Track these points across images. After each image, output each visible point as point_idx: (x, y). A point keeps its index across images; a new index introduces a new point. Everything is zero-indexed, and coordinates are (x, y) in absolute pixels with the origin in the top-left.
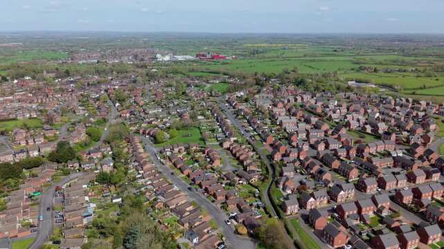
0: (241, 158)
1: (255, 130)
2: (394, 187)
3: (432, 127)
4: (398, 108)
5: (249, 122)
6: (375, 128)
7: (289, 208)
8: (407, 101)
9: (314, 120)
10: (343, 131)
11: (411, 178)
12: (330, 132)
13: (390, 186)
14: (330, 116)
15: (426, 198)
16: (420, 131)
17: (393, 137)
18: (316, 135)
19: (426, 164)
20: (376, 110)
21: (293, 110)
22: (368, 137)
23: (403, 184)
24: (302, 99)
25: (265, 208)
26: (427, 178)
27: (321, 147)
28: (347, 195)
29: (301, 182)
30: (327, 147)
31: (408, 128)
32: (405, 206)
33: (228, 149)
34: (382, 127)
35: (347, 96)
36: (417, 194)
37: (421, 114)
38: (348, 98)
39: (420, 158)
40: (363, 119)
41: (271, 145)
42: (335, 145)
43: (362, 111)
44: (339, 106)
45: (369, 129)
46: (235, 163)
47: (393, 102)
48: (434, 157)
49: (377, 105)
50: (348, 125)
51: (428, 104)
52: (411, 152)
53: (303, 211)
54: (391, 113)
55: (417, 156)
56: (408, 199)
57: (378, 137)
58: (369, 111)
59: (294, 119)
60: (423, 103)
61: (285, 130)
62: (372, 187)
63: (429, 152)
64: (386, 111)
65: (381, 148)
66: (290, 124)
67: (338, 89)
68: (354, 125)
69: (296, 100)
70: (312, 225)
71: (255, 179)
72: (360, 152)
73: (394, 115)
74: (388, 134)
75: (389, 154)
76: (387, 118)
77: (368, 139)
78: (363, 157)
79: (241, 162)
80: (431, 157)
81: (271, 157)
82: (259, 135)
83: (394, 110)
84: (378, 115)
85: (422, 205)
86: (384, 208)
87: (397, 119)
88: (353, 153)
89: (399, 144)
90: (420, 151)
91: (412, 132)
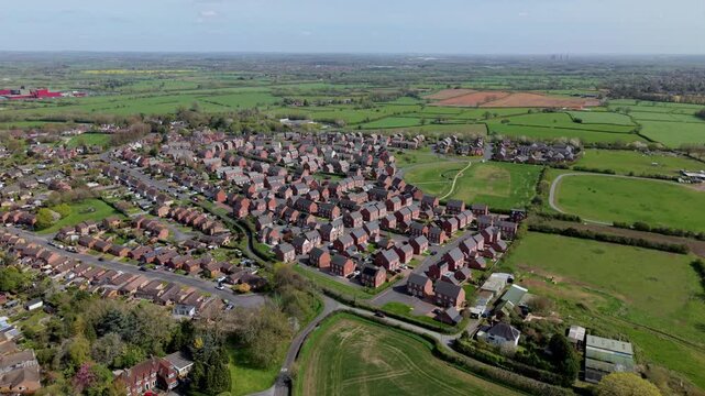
0: (195, 222)
1: (191, 189)
2: (377, 217)
3: (391, 159)
4: (351, 143)
5: (175, 180)
6: (337, 167)
7: (286, 255)
8: (358, 135)
9: (265, 167)
10: (305, 174)
11: (390, 206)
12: (290, 178)
13: (374, 216)
14: (282, 160)
15: (407, 219)
16: (381, 164)
17: (359, 172)
18: (277, 183)
19: (397, 192)
20: (330, 148)
21: (232, 159)
22: (333, 177)
23: (384, 213)
24: (234, 145)
25: (256, 264)
26: (402, 204)
27: (289, 193)
28: (337, 232)
29: (284, 232)
30: (295, 193)
31: (369, 163)
32: (392, 231)
33: (169, 216)
34: (344, 165)
35: (288, 137)
36: (399, 216)
37: (377, 148)
38: (291, 139)
39: (390, 188)
40: (321, 160)
41: (226, 203)
42: (303, 191)
43: (315, 150)
44: (285, 148)
45: (331, 169)
46: (189, 230)
47: (344, 138)
48: (402, 185)
49: (330, 144)
50: (307, 167)
51: (379, 137)
52: (380, 184)
53: (300, 257)
54: (347, 150)
55: (386, 187)
56: (393, 223)
57: (344, 176)
58: (323, 150)
59: (238, 169)
60: (374, 136)
61: (233, 183)
62: (358, 220)
63: (397, 181)
64: (341, 148)
65: (351, 187)
66: (236, 175)
67: (273, 129)
68: (313, 167)
69: (226, 147)
70: (316, 265)
71: (227, 241)
72: (333, 192)
73: (351, 151)
74: (353, 170)
75: (362, 190)
76: (345, 155)
77: (334, 180)
78: (337, 196)
79: (198, 228)
80: (400, 185)
81: (234, 215)
82: (202, 194)
83: (349, 146)
84: (334, 153)
85: (405, 226)
86: (375, 234)
87: (356, 156)
88: (326, 194)
89: (366, 179)
90: (388, 182)
91: (374, 165)
